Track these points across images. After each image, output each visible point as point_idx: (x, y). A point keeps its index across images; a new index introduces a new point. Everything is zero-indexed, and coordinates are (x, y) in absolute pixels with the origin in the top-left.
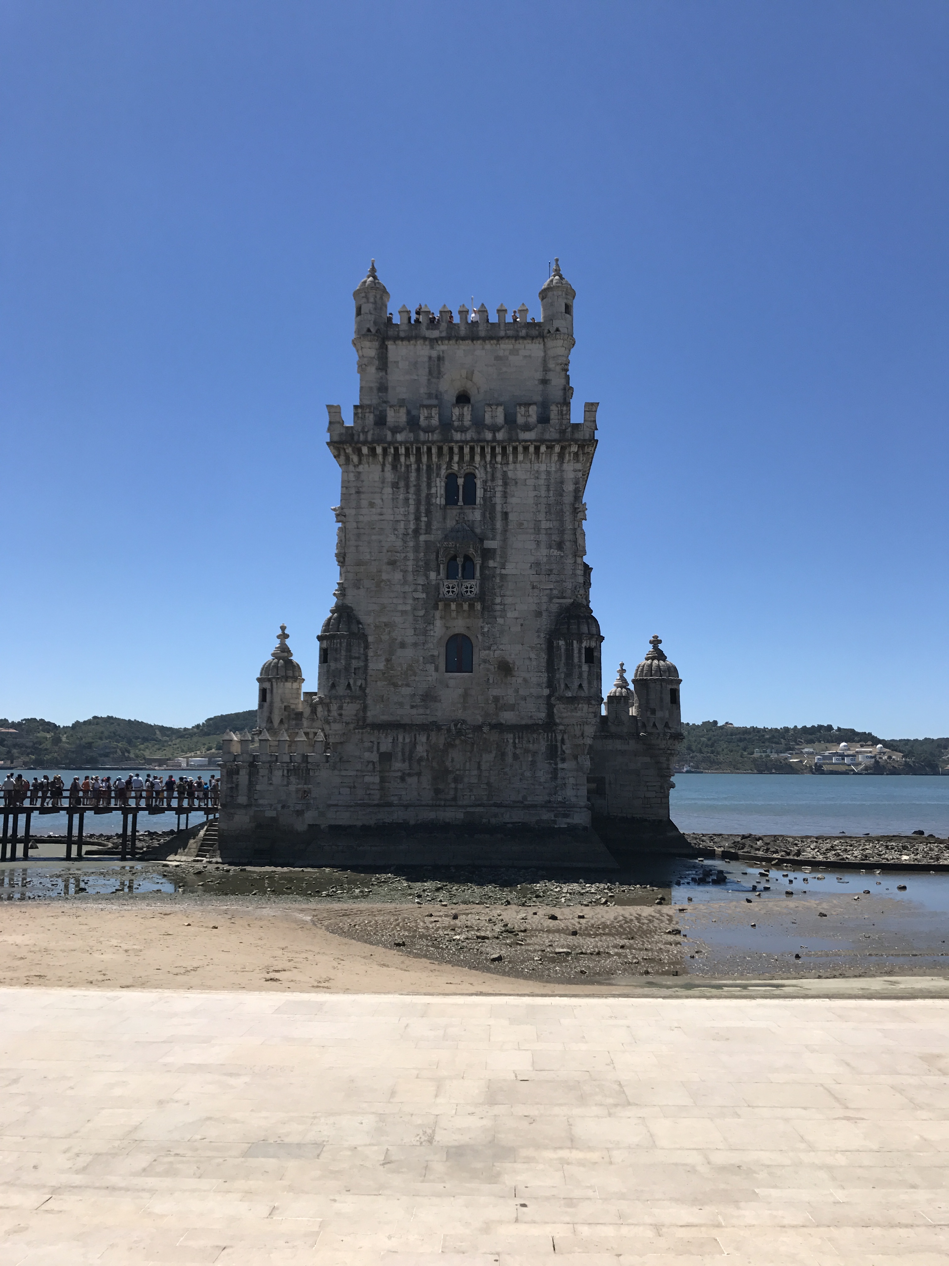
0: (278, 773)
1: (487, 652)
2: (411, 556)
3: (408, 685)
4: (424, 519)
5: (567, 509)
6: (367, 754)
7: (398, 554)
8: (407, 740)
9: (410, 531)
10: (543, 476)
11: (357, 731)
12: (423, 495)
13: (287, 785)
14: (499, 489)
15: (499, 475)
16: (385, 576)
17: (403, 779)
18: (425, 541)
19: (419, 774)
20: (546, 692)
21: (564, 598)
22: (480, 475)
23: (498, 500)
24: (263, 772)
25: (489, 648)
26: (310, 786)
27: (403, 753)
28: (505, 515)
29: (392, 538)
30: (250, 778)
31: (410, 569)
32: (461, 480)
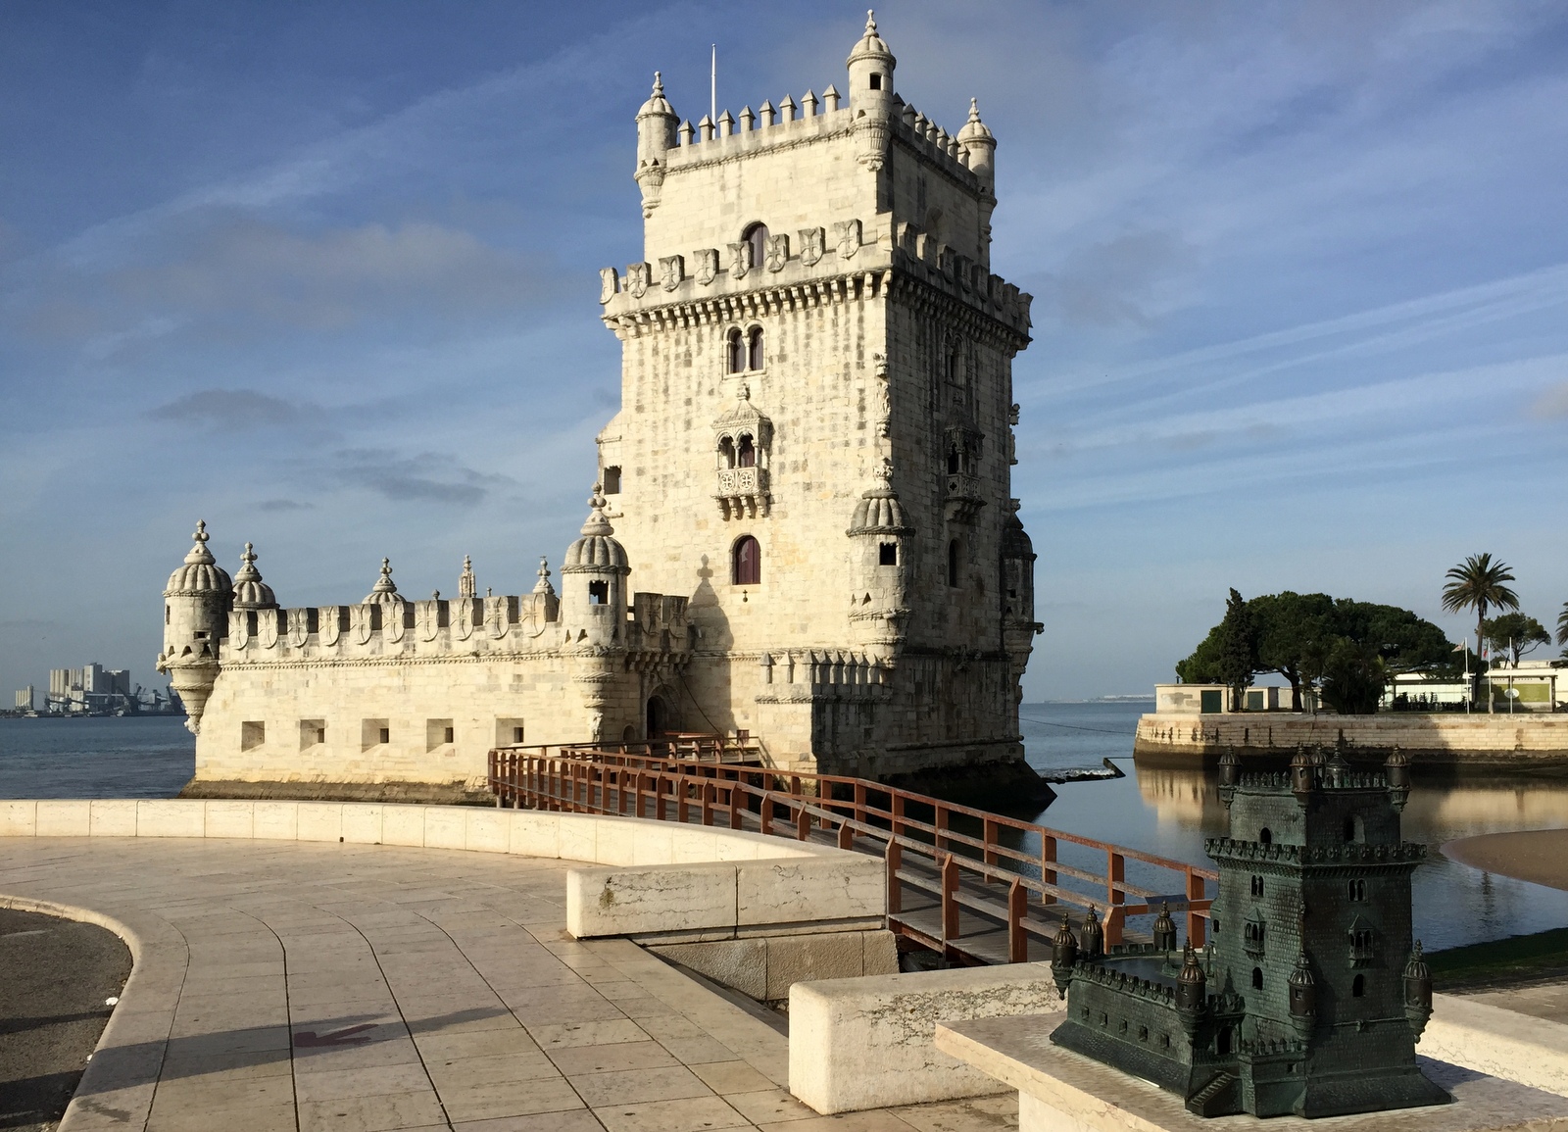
0: (852, 709)
1: (971, 565)
2: (929, 435)
3: (930, 600)
4: (935, 391)
5: (1006, 409)
6: (908, 684)
7: (922, 432)
8: (932, 669)
9: (928, 402)
10: (995, 366)
12: (934, 361)
13: (859, 726)
14: (974, 370)
15: (973, 354)
16: (915, 459)
17: (930, 716)
18: (938, 421)
19: (938, 709)
20: (999, 615)
21: (1006, 510)
22: (964, 350)
23: (974, 385)
24: (842, 708)
25: (972, 561)
26: (873, 725)
27: (929, 685)
28: (978, 402)
29: (917, 410)
31: (929, 450)
32: (952, 350)
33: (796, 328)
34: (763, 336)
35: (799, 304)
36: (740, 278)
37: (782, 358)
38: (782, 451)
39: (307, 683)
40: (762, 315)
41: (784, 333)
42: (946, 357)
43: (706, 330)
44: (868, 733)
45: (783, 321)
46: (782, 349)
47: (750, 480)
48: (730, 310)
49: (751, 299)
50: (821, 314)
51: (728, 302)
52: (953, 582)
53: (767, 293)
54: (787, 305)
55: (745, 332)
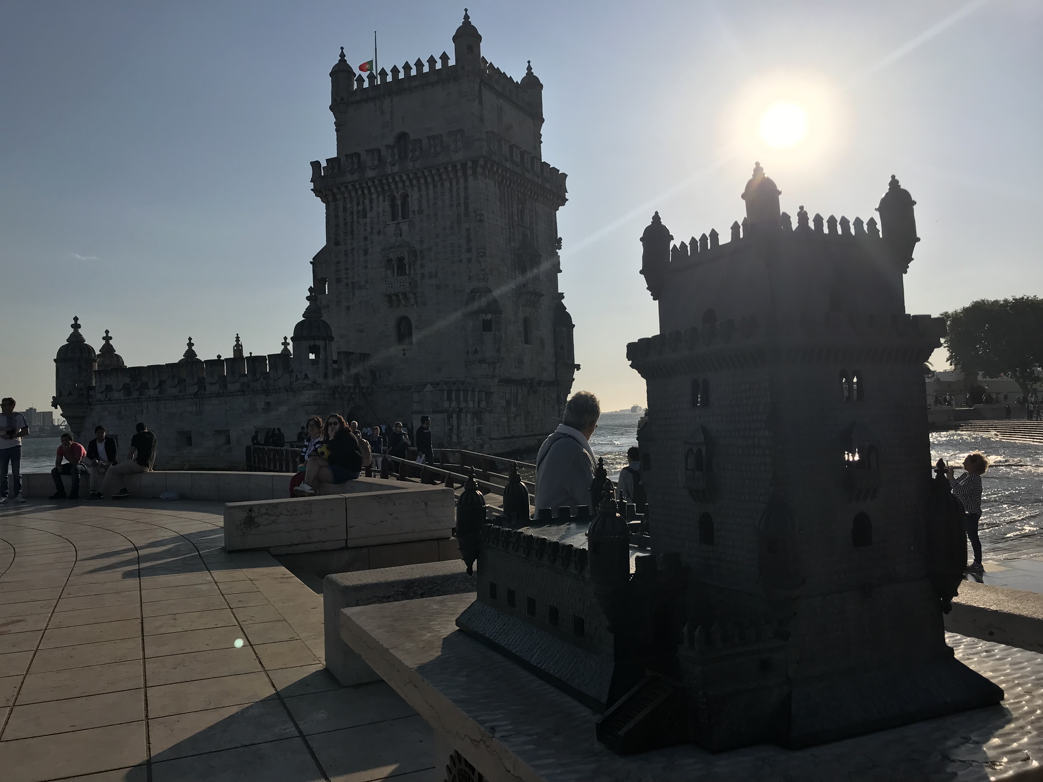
0: (469, 416)
1: (537, 331)
4: (512, 230)
8: (515, 391)
9: (508, 236)
10: (546, 215)
11: (499, 384)
12: (511, 212)
13: (473, 426)
14: (534, 218)
15: (533, 208)
17: (515, 420)
18: (514, 247)
19: (520, 415)
20: (554, 360)
21: (556, 300)
22: (528, 206)
23: (534, 226)
24: (463, 415)
25: (537, 329)
26: (482, 426)
27: (514, 401)
28: (537, 236)
30: (457, 421)
32: (521, 206)
33: (428, 194)
34: (409, 199)
35: (429, 180)
36: (394, 165)
37: (421, 211)
38: (422, 266)
39: (142, 410)
40: (408, 186)
41: (421, 196)
42: (518, 210)
43: (374, 196)
44: (479, 431)
45: (420, 189)
46: (420, 206)
47: (404, 284)
48: (389, 184)
49: (401, 177)
50: (442, 185)
51: (387, 179)
52: (527, 341)
53: (410, 174)
54: (422, 181)
55: (398, 196)
